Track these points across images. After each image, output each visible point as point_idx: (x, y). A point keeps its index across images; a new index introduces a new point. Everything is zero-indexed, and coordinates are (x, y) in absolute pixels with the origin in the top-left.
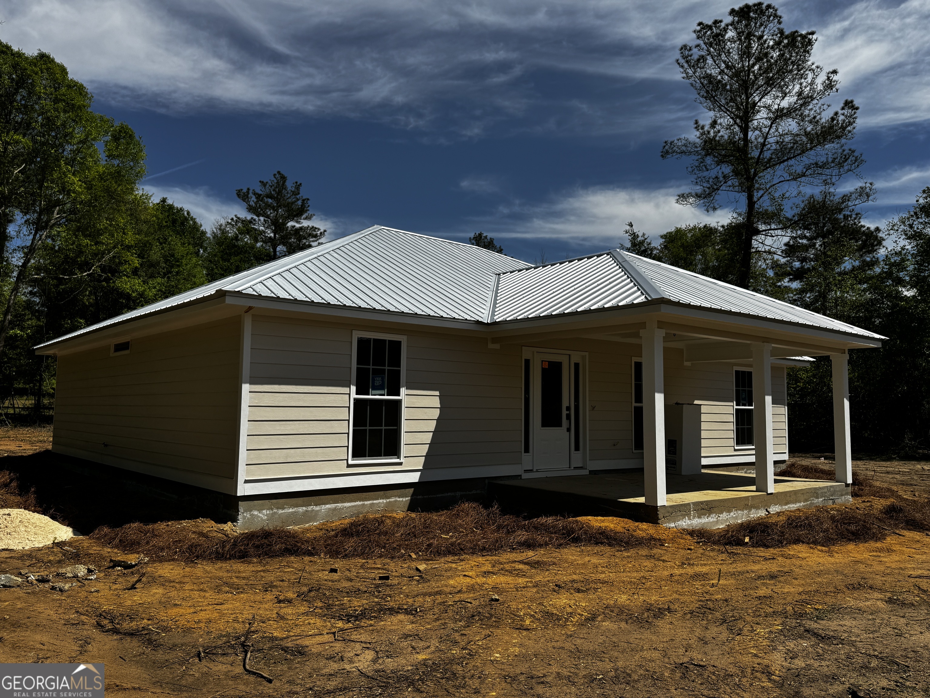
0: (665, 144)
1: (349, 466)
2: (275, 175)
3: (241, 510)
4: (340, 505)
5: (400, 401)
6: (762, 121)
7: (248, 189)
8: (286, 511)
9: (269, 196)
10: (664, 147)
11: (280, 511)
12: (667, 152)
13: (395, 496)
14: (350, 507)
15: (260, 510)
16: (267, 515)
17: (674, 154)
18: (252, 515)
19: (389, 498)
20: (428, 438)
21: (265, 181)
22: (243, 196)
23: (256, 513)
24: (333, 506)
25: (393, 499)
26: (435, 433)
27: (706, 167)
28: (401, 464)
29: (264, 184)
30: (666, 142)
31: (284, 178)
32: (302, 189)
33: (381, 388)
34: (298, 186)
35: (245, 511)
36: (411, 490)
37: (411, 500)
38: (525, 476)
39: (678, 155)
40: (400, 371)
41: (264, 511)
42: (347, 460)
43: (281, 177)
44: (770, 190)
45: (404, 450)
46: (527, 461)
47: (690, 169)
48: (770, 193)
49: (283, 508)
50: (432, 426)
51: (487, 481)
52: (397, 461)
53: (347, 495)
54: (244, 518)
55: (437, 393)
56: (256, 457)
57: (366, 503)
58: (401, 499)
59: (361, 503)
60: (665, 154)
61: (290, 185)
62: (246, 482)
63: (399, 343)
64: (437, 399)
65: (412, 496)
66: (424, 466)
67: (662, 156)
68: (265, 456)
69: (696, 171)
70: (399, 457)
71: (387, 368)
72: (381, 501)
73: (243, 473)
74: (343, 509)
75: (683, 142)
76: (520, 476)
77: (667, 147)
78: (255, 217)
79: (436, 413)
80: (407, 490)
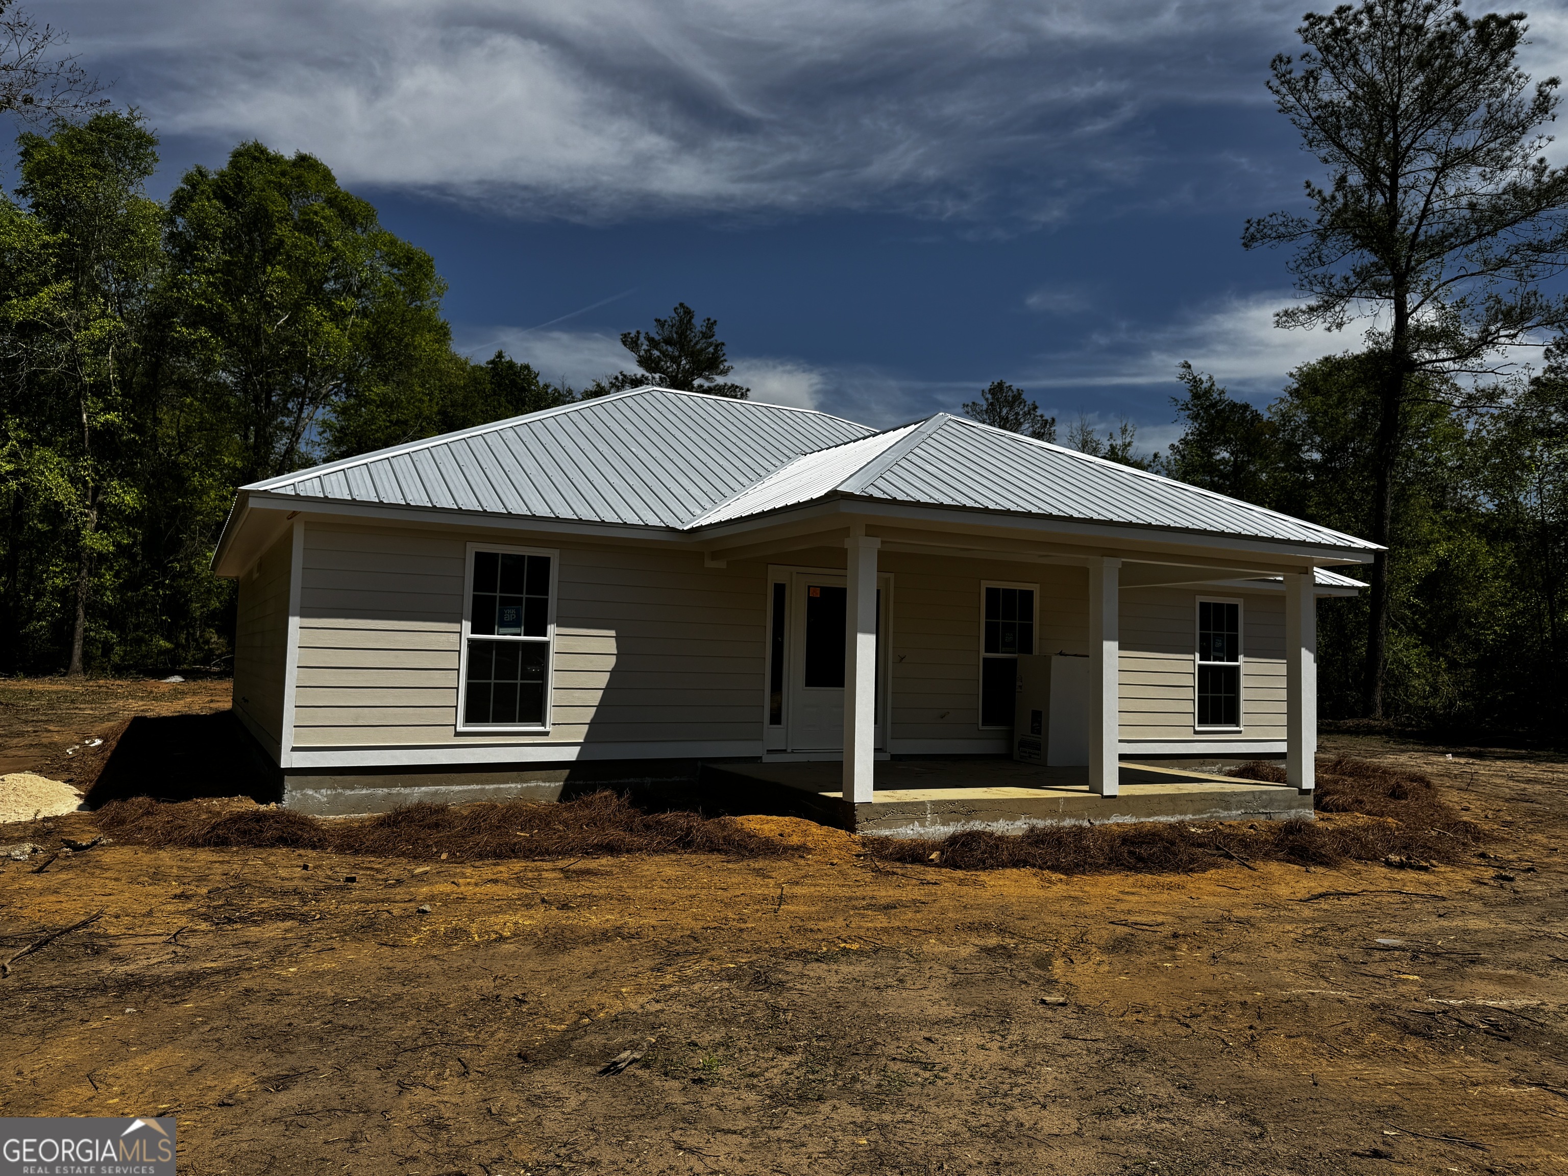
0: (1247, 225)
1: (458, 734)
2: (676, 309)
3: (288, 787)
4: (443, 788)
5: (546, 645)
6: (1423, 174)
7: (638, 332)
8: (357, 792)
9: (668, 341)
10: (1247, 229)
11: (348, 792)
12: (1253, 238)
13: (538, 780)
14: (460, 792)
15: (317, 789)
16: (327, 796)
17: (1266, 240)
18: (306, 795)
19: (526, 782)
20: (596, 697)
21: (662, 319)
22: (631, 343)
23: (310, 792)
24: (433, 788)
25: (533, 784)
26: (607, 690)
27: (1319, 258)
28: (546, 734)
29: (661, 323)
30: (1248, 222)
31: (688, 313)
32: (716, 329)
33: (514, 624)
34: (711, 324)
35: (294, 788)
36: (566, 773)
37: (565, 786)
38: (767, 759)
39: (1274, 242)
40: (547, 600)
41: (324, 791)
42: (455, 726)
43: (685, 312)
44: (1436, 294)
45: (551, 714)
46: (774, 736)
47: (1292, 265)
48: (1435, 299)
49: (353, 789)
50: (603, 680)
51: (699, 764)
52: (541, 729)
53: (456, 775)
54: (293, 798)
55: (613, 633)
56: (310, 716)
57: (487, 787)
58: (547, 784)
59: (479, 787)
60: (1249, 241)
61: (698, 323)
62: (294, 749)
63: (546, 561)
64: (613, 642)
65: (566, 780)
66: (586, 739)
67: (1245, 245)
68: (322, 716)
69: (1302, 267)
70: (544, 725)
71: (524, 596)
72: (513, 785)
73: (289, 738)
74: (448, 794)
75: (1281, 219)
76: (761, 758)
77: (1252, 230)
78: (647, 374)
79: (611, 662)
80: (558, 772)
